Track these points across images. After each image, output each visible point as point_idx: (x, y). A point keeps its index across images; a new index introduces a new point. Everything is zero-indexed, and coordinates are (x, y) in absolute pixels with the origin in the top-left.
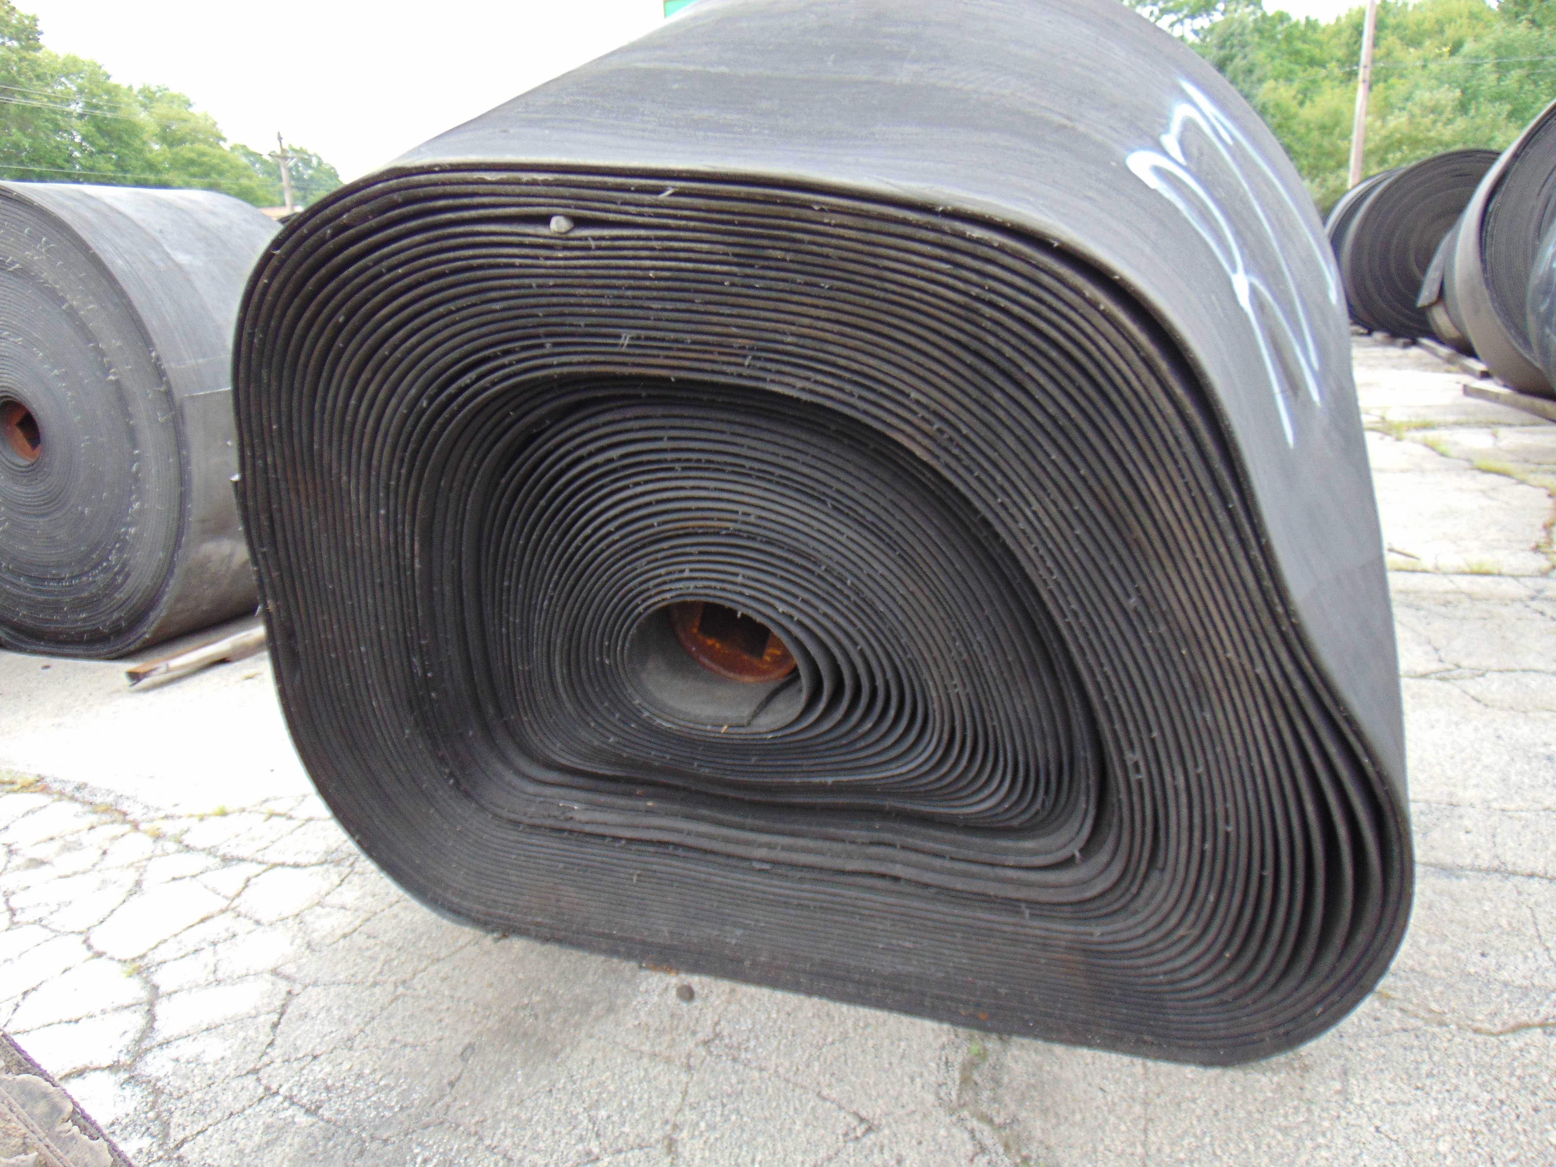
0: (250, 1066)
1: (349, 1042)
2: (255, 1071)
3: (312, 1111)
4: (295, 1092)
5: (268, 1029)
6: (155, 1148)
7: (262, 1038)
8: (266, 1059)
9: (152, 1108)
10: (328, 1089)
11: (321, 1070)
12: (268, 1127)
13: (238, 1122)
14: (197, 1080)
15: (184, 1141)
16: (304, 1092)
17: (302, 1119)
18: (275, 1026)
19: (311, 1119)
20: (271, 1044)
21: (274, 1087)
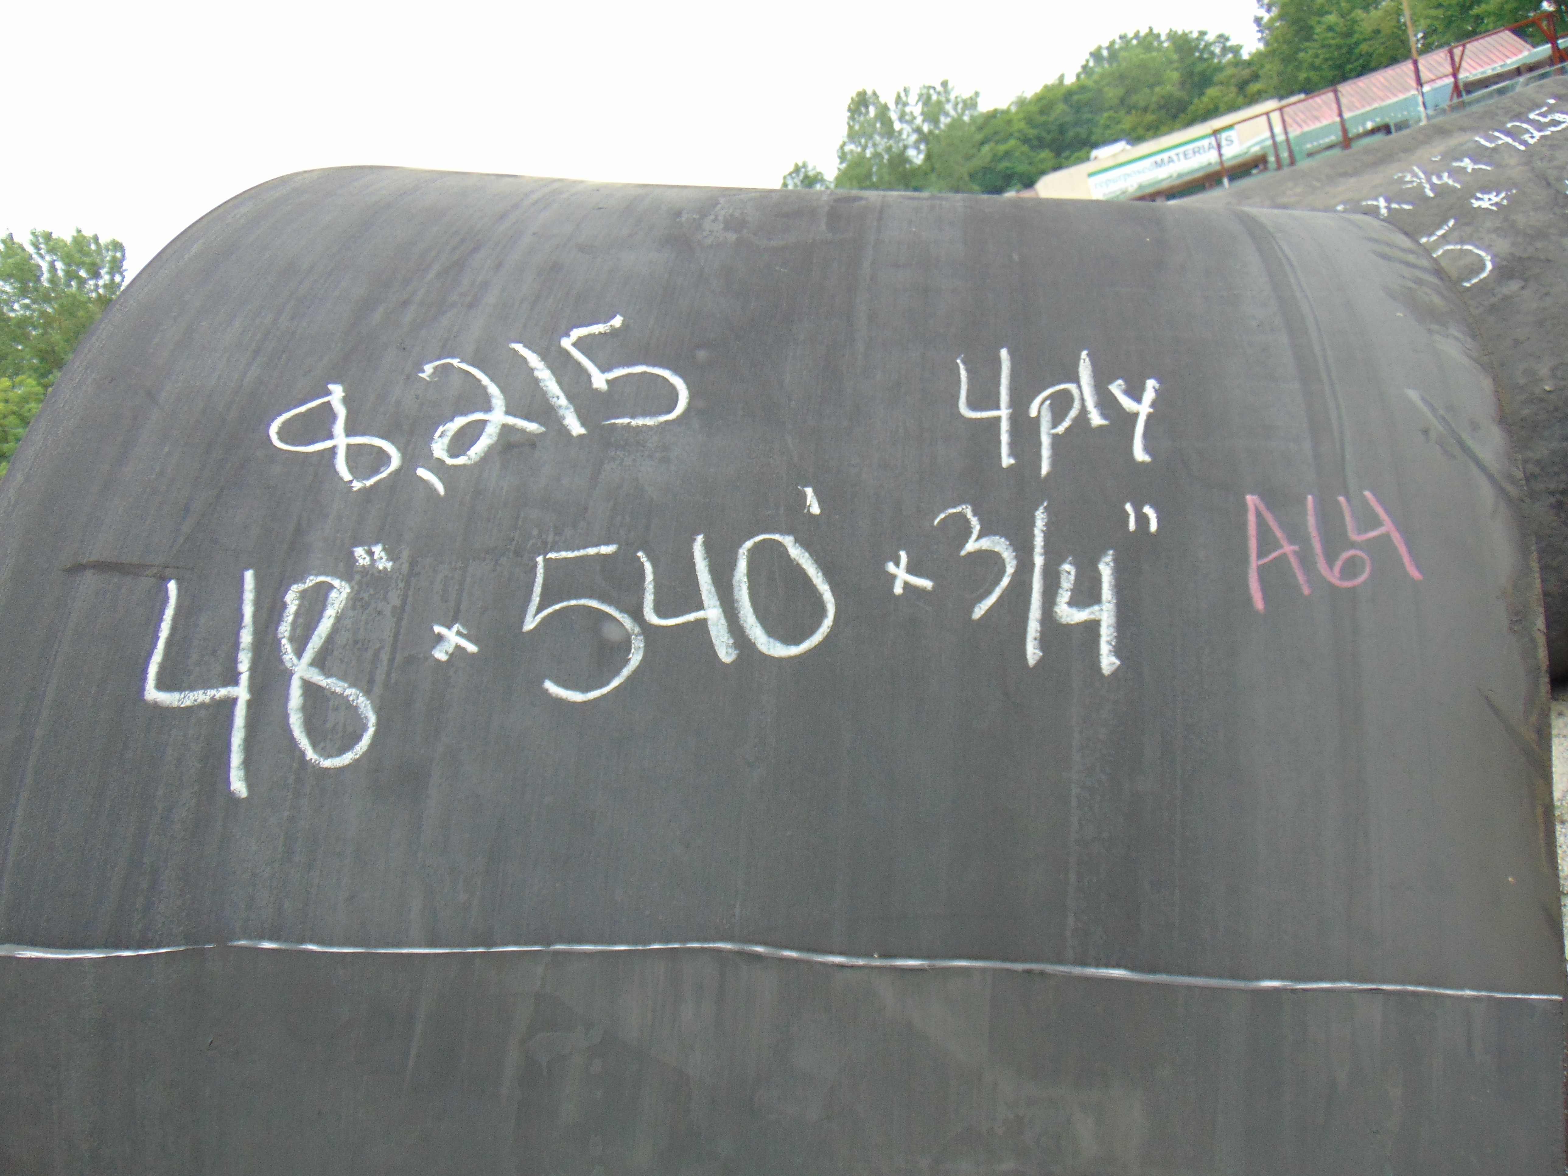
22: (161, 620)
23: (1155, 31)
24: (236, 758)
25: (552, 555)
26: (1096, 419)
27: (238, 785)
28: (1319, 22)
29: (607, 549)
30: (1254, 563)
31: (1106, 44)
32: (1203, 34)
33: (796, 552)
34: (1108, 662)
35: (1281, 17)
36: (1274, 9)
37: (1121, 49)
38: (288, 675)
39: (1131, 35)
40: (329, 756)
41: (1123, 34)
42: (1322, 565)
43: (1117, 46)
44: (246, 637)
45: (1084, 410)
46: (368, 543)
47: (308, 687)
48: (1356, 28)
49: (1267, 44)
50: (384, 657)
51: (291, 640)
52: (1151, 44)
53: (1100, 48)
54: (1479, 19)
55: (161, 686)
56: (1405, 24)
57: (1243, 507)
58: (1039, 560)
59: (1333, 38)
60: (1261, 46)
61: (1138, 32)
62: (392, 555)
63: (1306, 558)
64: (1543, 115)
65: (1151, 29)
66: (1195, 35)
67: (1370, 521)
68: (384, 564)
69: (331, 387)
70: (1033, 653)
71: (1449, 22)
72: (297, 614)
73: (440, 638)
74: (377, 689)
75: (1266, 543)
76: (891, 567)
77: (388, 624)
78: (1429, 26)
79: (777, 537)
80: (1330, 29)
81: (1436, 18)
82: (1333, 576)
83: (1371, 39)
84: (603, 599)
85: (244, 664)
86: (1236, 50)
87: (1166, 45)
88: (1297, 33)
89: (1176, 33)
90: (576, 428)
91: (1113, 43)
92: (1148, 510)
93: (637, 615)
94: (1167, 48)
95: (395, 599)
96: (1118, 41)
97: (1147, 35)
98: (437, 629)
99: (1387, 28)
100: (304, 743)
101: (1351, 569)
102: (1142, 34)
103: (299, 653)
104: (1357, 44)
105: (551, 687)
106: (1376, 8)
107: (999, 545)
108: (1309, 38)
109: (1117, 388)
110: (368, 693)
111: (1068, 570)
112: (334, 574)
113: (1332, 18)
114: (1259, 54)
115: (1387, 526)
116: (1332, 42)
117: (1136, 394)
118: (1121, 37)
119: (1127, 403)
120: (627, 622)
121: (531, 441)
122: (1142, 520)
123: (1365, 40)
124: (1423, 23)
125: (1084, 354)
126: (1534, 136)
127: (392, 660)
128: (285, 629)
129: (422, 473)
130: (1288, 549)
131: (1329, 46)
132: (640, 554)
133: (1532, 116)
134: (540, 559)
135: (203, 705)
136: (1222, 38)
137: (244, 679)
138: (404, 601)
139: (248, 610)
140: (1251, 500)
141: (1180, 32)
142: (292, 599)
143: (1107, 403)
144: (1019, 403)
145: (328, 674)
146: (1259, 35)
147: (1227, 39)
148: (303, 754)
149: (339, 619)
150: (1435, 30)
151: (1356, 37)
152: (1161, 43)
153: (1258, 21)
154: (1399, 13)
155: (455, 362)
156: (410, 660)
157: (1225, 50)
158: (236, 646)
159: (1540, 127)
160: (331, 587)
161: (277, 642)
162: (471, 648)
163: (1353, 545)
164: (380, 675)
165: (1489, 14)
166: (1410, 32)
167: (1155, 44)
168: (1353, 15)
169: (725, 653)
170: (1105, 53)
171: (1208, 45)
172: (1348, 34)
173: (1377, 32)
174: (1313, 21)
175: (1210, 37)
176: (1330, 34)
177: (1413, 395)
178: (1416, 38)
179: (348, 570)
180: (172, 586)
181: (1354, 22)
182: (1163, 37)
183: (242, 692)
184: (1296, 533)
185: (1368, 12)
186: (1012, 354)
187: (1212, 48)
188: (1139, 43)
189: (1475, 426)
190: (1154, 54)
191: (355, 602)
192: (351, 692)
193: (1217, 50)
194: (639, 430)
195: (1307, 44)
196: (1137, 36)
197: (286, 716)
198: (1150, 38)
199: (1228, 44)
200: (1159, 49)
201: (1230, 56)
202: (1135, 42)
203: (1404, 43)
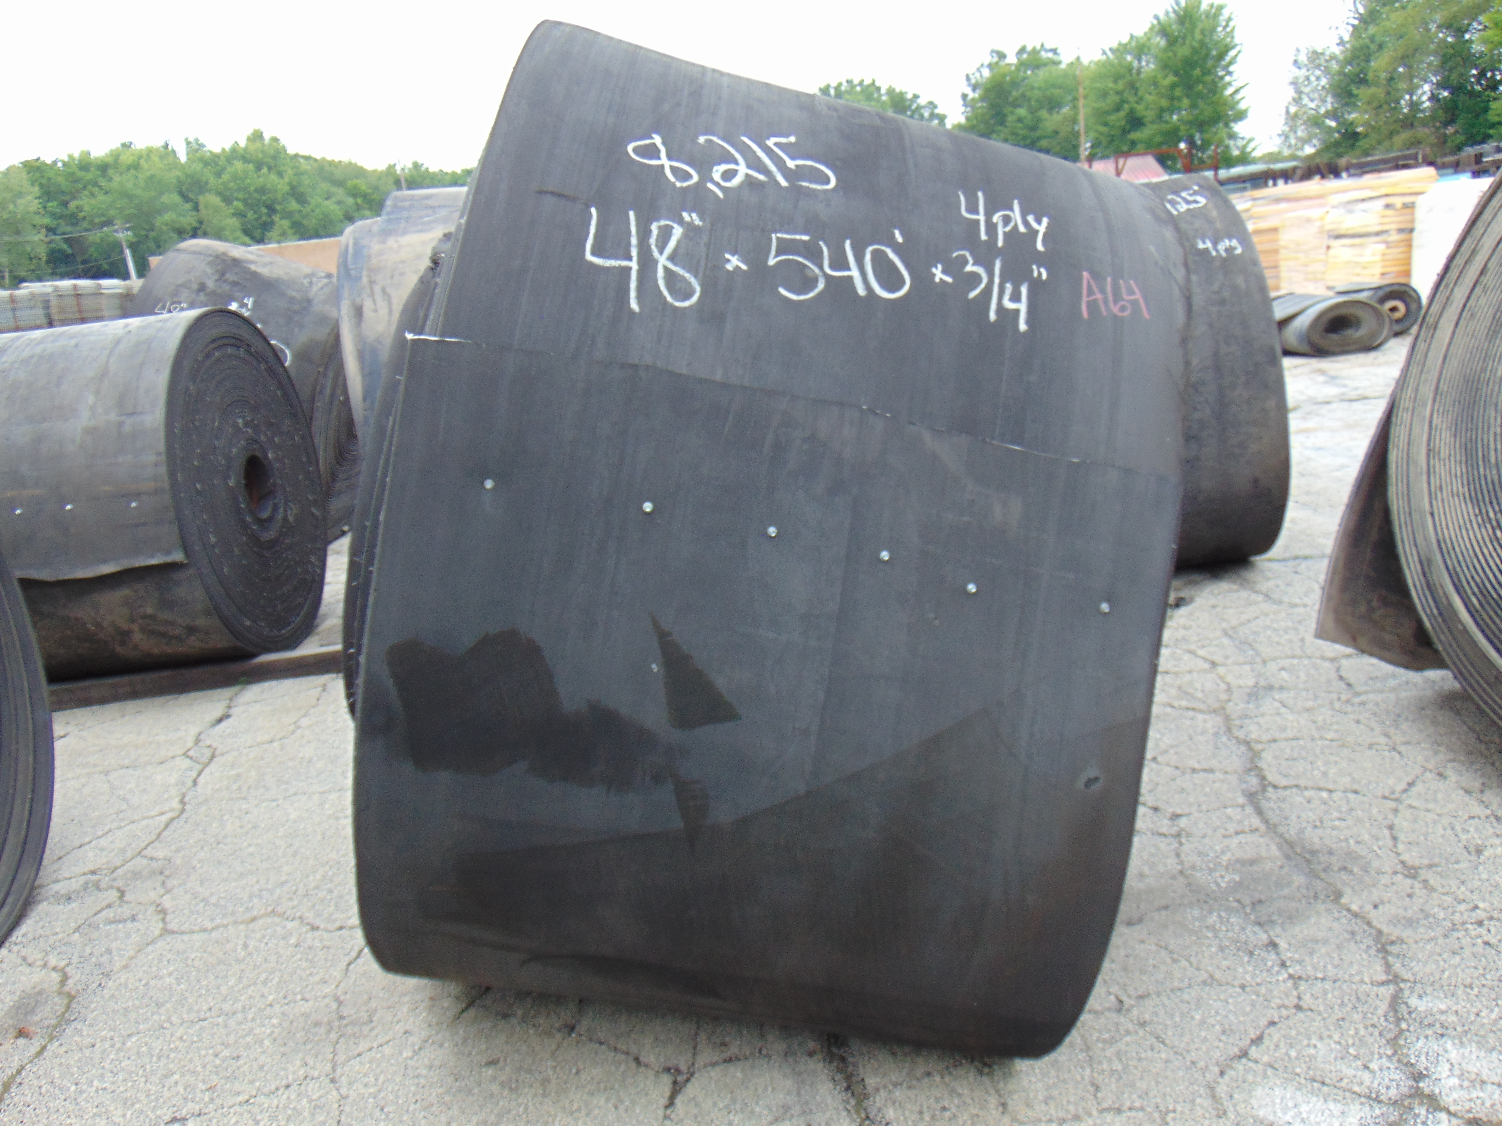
0: (1301, 1015)
1: (1211, 981)
2: (1298, 1008)
3: (1273, 945)
4: (1276, 968)
5: (1266, 1041)
6: (1407, 993)
7: (1276, 1037)
8: (1284, 1012)
9: (1401, 1031)
10: (1251, 954)
11: (1245, 971)
12: (1311, 953)
13: (1331, 971)
14: (1352, 1032)
15: (1383, 983)
16: (1270, 964)
17: (1283, 944)
18: (1258, 1041)
19: (1277, 940)
20: (1272, 1023)
21: (1290, 983)
22: (589, 225)
23: (877, 84)
24: (633, 294)
25: (779, 235)
26: (1022, 229)
27: (634, 305)
28: (1012, 113)
29: (805, 238)
30: (1085, 299)
31: (834, 84)
32: (916, 97)
33: (892, 255)
34: (1023, 327)
35: (982, 99)
36: (978, 91)
37: (846, 91)
38: (656, 262)
39: (856, 82)
40: (678, 301)
41: (849, 78)
42: (1111, 305)
43: (843, 88)
44: (634, 241)
45: (1016, 226)
46: (690, 211)
47: (666, 269)
48: (1041, 125)
49: (967, 118)
50: (703, 263)
51: (657, 246)
52: (872, 94)
53: (828, 86)
54: (1133, 144)
55: (593, 253)
56: (1078, 132)
57: (1081, 277)
58: (997, 280)
59: (1022, 129)
60: (962, 120)
61: (863, 81)
62: (702, 218)
63: (1106, 301)
64: (1190, 195)
65: (874, 82)
66: (909, 96)
67: (1132, 293)
68: (698, 222)
69: (654, 136)
70: (992, 316)
71: (1111, 139)
72: (658, 236)
73: (728, 261)
74: (700, 276)
75: (1090, 292)
76: (934, 270)
77: (703, 250)
78: (1097, 139)
79: (883, 248)
80: (1020, 120)
81: (1102, 134)
82: (1115, 310)
83: (1050, 137)
84: (805, 258)
85: (634, 252)
86: (942, 118)
87: (884, 98)
88: (993, 116)
89: (894, 90)
90: (784, 183)
91: (840, 84)
92: (1043, 270)
93: (821, 268)
94: (884, 102)
95: (705, 238)
96: (845, 84)
97: (869, 86)
98: (727, 256)
99: (1064, 131)
100: (666, 293)
101: (1123, 309)
102: (866, 83)
103: (661, 252)
104: (1039, 139)
105: (782, 291)
106: (1058, 112)
107: (980, 270)
108: (1002, 123)
109: (1031, 218)
110: (696, 277)
111: (1009, 287)
112: (674, 221)
113: (1022, 112)
114: (959, 126)
115: (1138, 296)
116: (1020, 132)
117: (1039, 222)
118: (848, 81)
119: (1035, 225)
120: (817, 270)
121: (761, 184)
122: (1040, 274)
123: (1045, 137)
124: (1092, 135)
125: (1016, 202)
126: (1183, 207)
127: (706, 265)
128: (653, 241)
129: (710, 185)
130: (1099, 296)
131: (1018, 135)
132: (821, 243)
133: (1184, 194)
134: (773, 236)
135: (615, 267)
136: (932, 105)
137: (635, 258)
138: (710, 239)
139: (633, 229)
140: (1085, 274)
141: (898, 90)
142: (654, 227)
143: (1026, 223)
144: (989, 215)
145: (676, 265)
146: (963, 109)
147: (936, 107)
148: (665, 298)
149: (679, 242)
150: (1100, 143)
151: (1039, 133)
152: (880, 95)
153: (964, 96)
154: (1074, 121)
155: (715, 139)
156: (715, 267)
157: (933, 116)
158: (629, 244)
159: (1188, 202)
160: (672, 228)
161: (649, 246)
162: (744, 267)
163: (1124, 300)
164: (701, 270)
165: (1141, 141)
166: (1082, 139)
167: (876, 95)
168: (1039, 113)
169: (861, 291)
170: (832, 92)
171: (919, 108)
172: (1033, 128)
173: (1056, 133)
174: (1007, 110)
175: (922, 101)
176: (1019, 125)
177: (1152, 248)
178: (1085, 147)
179: (681, 222)
180: (593, 211)
181: (1039, 120)
182: (883, 91)
183: (634, 265)
184: (1102, 291)
185: (1051, 114)
186: (984, 194)
187: (922, 111)
188: (862, 91)
189: (1175, 265)
190: (873, 103)
191: (685, 236)
192: (687, 275)
193: (926, 114)
194: (814, 190)
195: (1000, 128)
196: (861, 83)
197: (656, 280)
198: (872, 89)
199: (936, 111)
200: (878, 100)
201: (936, 122)
202: (858, 89)
203: (1076, 147)
